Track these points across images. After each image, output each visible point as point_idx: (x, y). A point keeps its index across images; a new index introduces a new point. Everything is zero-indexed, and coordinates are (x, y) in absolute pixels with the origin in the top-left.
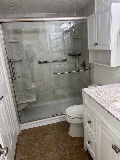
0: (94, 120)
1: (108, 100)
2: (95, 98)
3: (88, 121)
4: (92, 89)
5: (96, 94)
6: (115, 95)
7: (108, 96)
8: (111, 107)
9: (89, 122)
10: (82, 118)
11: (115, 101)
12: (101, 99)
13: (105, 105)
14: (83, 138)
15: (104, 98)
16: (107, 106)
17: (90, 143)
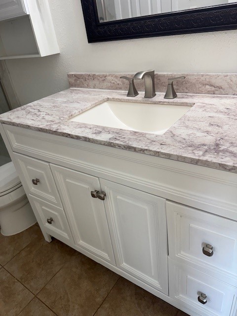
0: (43, 172)
1: (58, 117)
3: (33, 180)
4: (18, 110)
5: (29, 116)
6: (66, 107)
7: (54, 112)
8: (68, 126)
9: (35, 181)
11: (71, 116)
12: (43, 120)
13: (53, 126)
15: (47, 117)
16: (59, 128)
17: (52, 222)
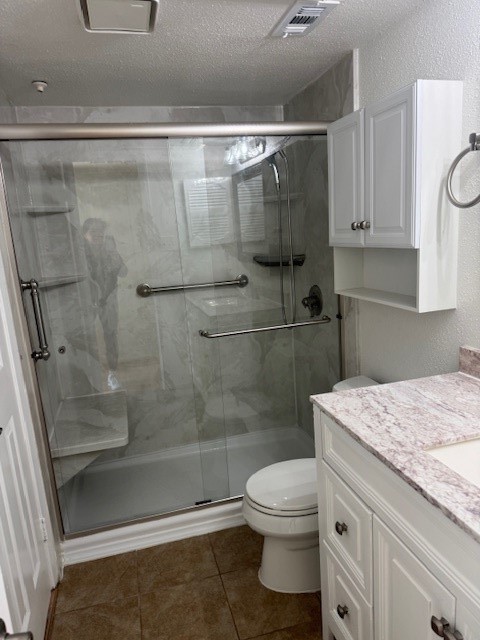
1: (413, 439)
2: (362, 433)
3: (337, 525)
5: (366, 417)
7: (412, 423)
8: (425, 468)
9: (340, 528)
10: (312, 512)
11: (439, 444)
12: (386, 436)
13: (400, 458)
14: (318, 595)
15: (395, 430)
16: (408, 465)
17: (345, 616)
